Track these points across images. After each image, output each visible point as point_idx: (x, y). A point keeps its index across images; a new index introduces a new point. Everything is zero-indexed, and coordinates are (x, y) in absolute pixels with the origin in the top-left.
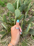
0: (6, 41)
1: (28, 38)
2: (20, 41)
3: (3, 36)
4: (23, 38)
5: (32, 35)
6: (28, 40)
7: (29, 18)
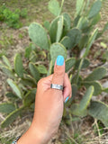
0: (16, 134)
1: (84, 130)
2: (60, 137)
3: (8, 119)
4: (70, 130)
5: (96, 122)
6: (85, 137)
7: (91, 68)
